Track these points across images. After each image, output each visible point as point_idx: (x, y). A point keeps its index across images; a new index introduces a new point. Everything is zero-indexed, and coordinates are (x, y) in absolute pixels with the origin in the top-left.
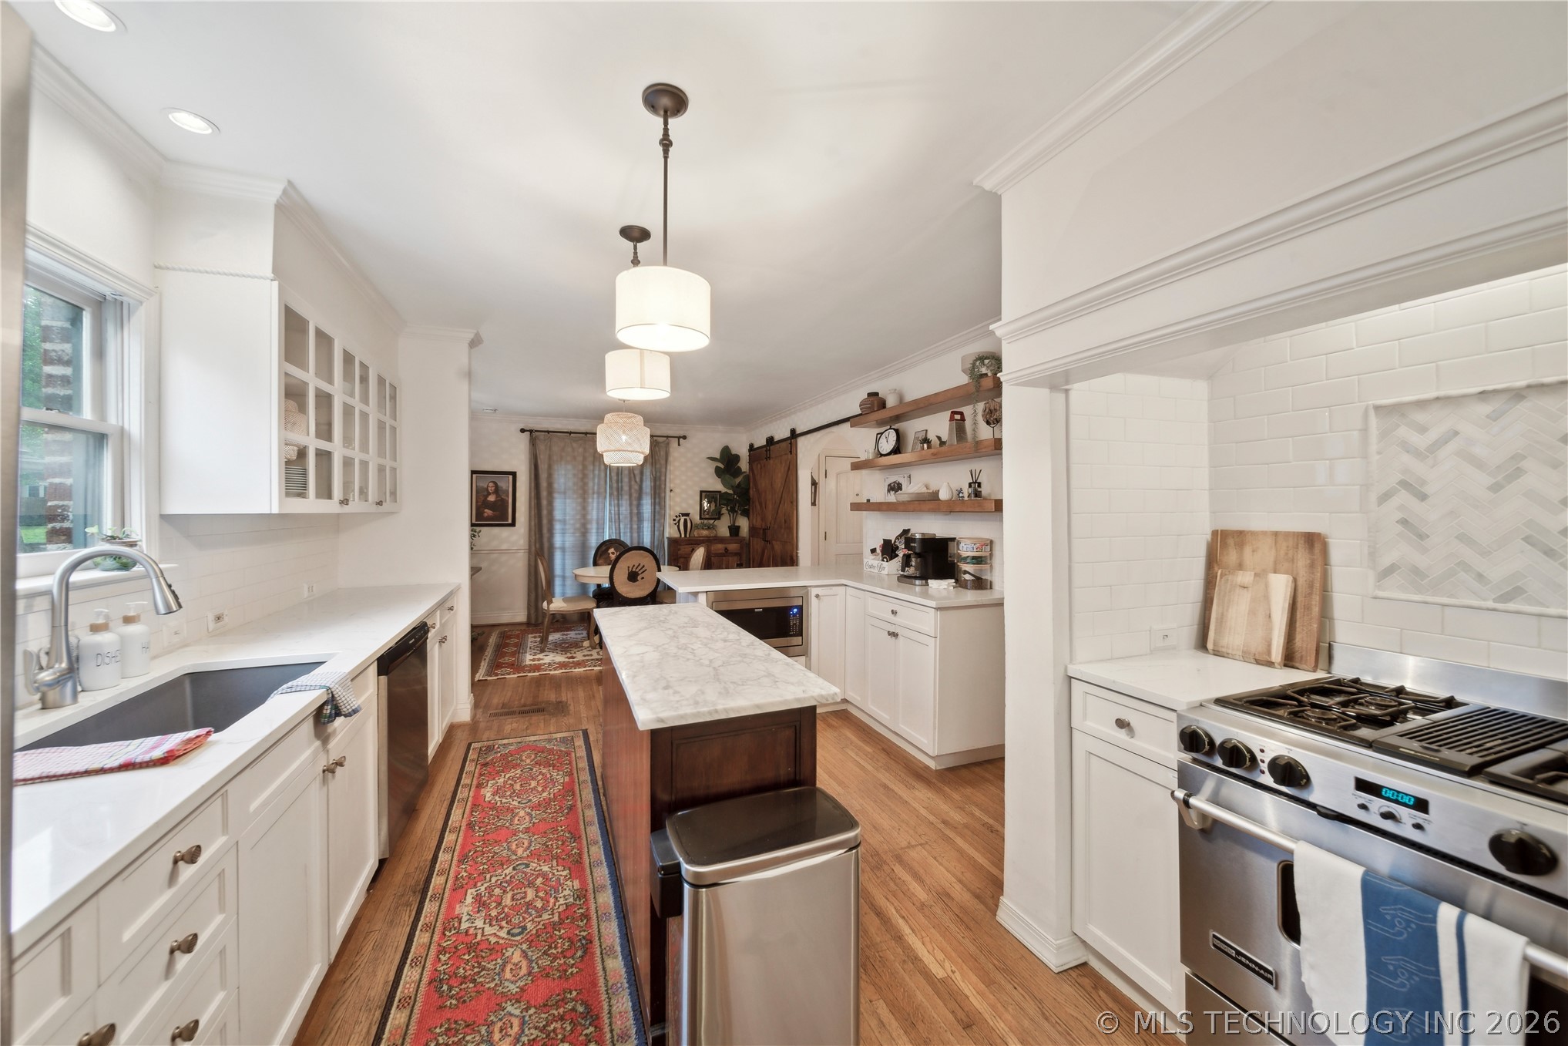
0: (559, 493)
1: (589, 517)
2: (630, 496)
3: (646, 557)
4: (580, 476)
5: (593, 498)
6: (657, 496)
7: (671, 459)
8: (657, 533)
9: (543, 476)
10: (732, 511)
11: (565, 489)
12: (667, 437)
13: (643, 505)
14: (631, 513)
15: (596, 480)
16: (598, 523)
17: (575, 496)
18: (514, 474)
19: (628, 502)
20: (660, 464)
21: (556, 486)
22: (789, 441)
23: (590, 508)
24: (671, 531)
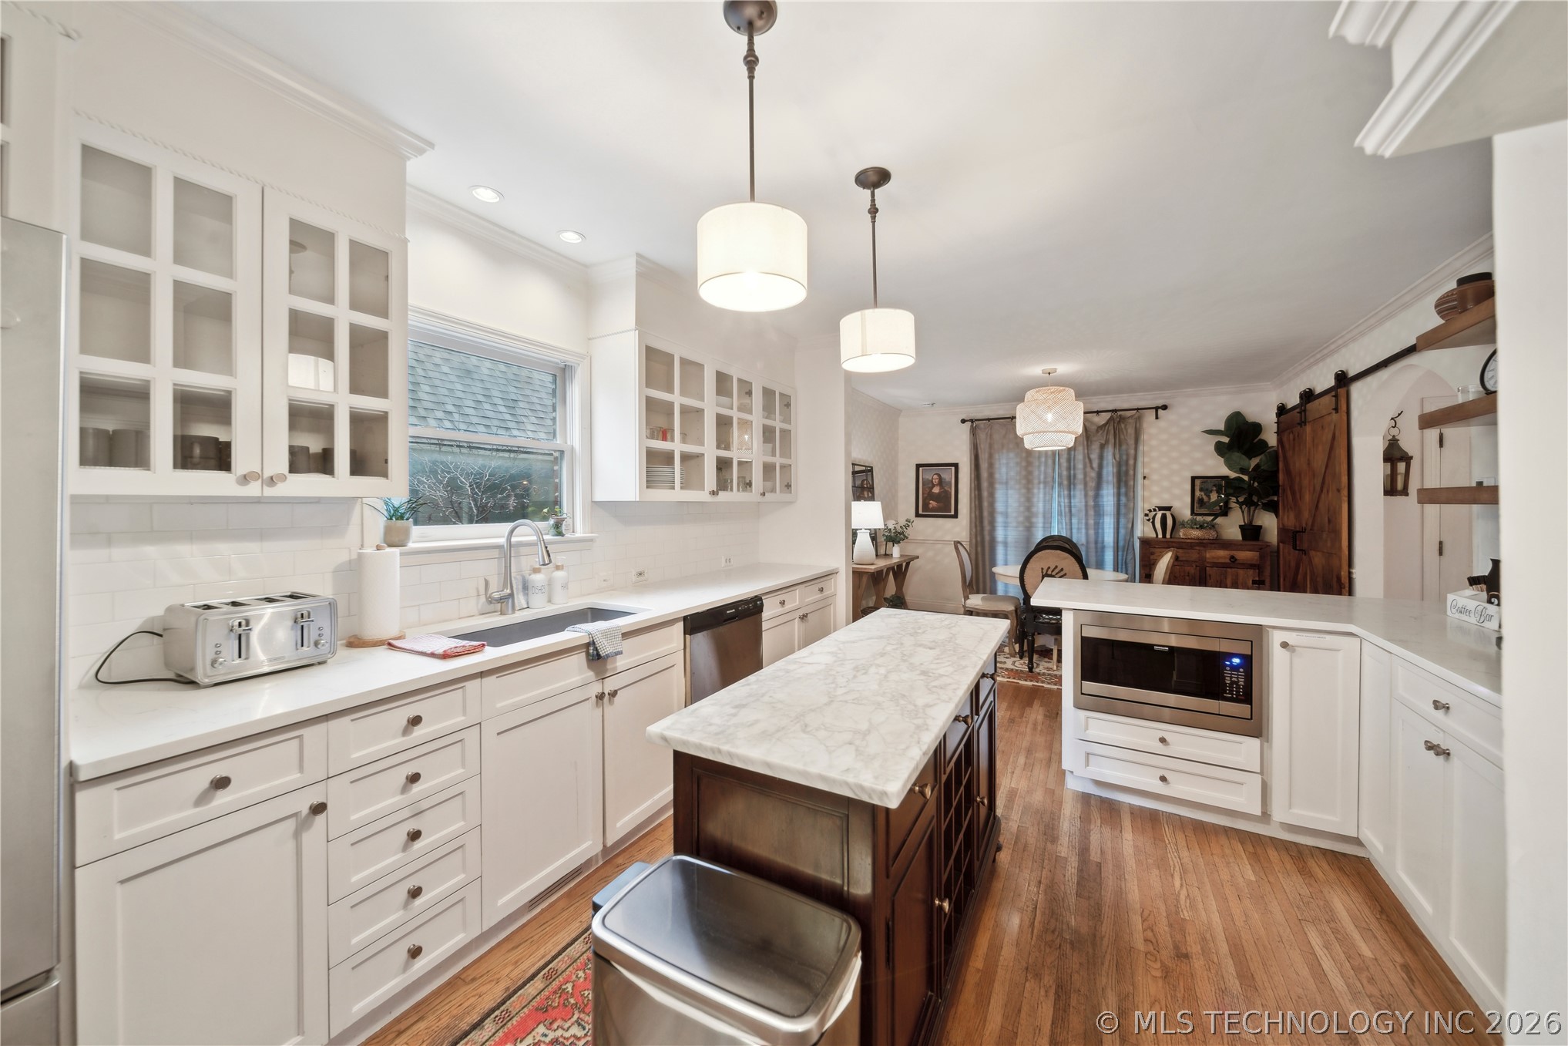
0: (1001, 483)
1: (1034, 510)
2: (1086, 484)
3: (1065, 558)
4: (1024, 464)
5: (1039, 489)
6: (1123, 484)
7: (1145, 437)
8: (1122, 531)
9: (984, 465)
10: (1249, 503)
11: (1007, 479)
12: (1138, 409)
13: (1102, 496)
14: (1086, 506)
15: (1043, 468)
16: (1044, 517)
17: (1017, 486)
18: (956, 466)
19: (1083, 493)
20: (1127, 444)
21: (997, 476)
22: (1333, 393)
23: (1035, 500)
24: (1146, 529)
